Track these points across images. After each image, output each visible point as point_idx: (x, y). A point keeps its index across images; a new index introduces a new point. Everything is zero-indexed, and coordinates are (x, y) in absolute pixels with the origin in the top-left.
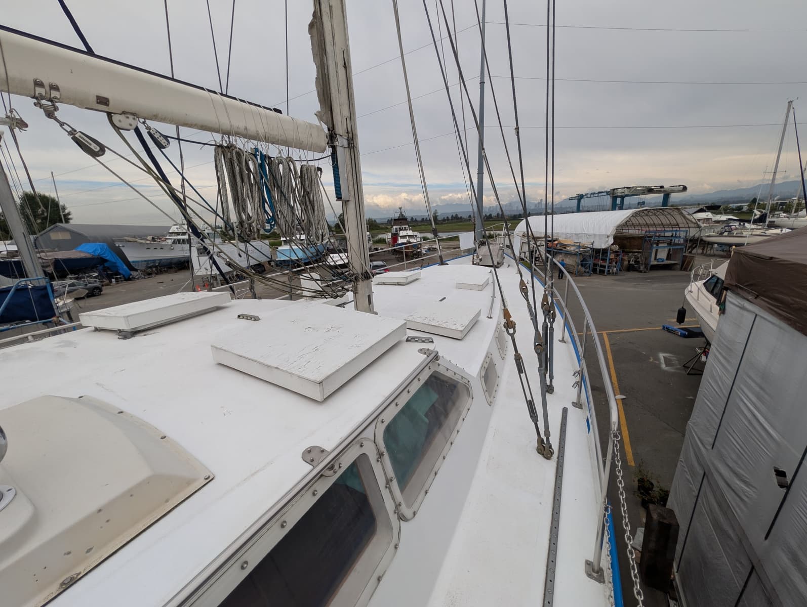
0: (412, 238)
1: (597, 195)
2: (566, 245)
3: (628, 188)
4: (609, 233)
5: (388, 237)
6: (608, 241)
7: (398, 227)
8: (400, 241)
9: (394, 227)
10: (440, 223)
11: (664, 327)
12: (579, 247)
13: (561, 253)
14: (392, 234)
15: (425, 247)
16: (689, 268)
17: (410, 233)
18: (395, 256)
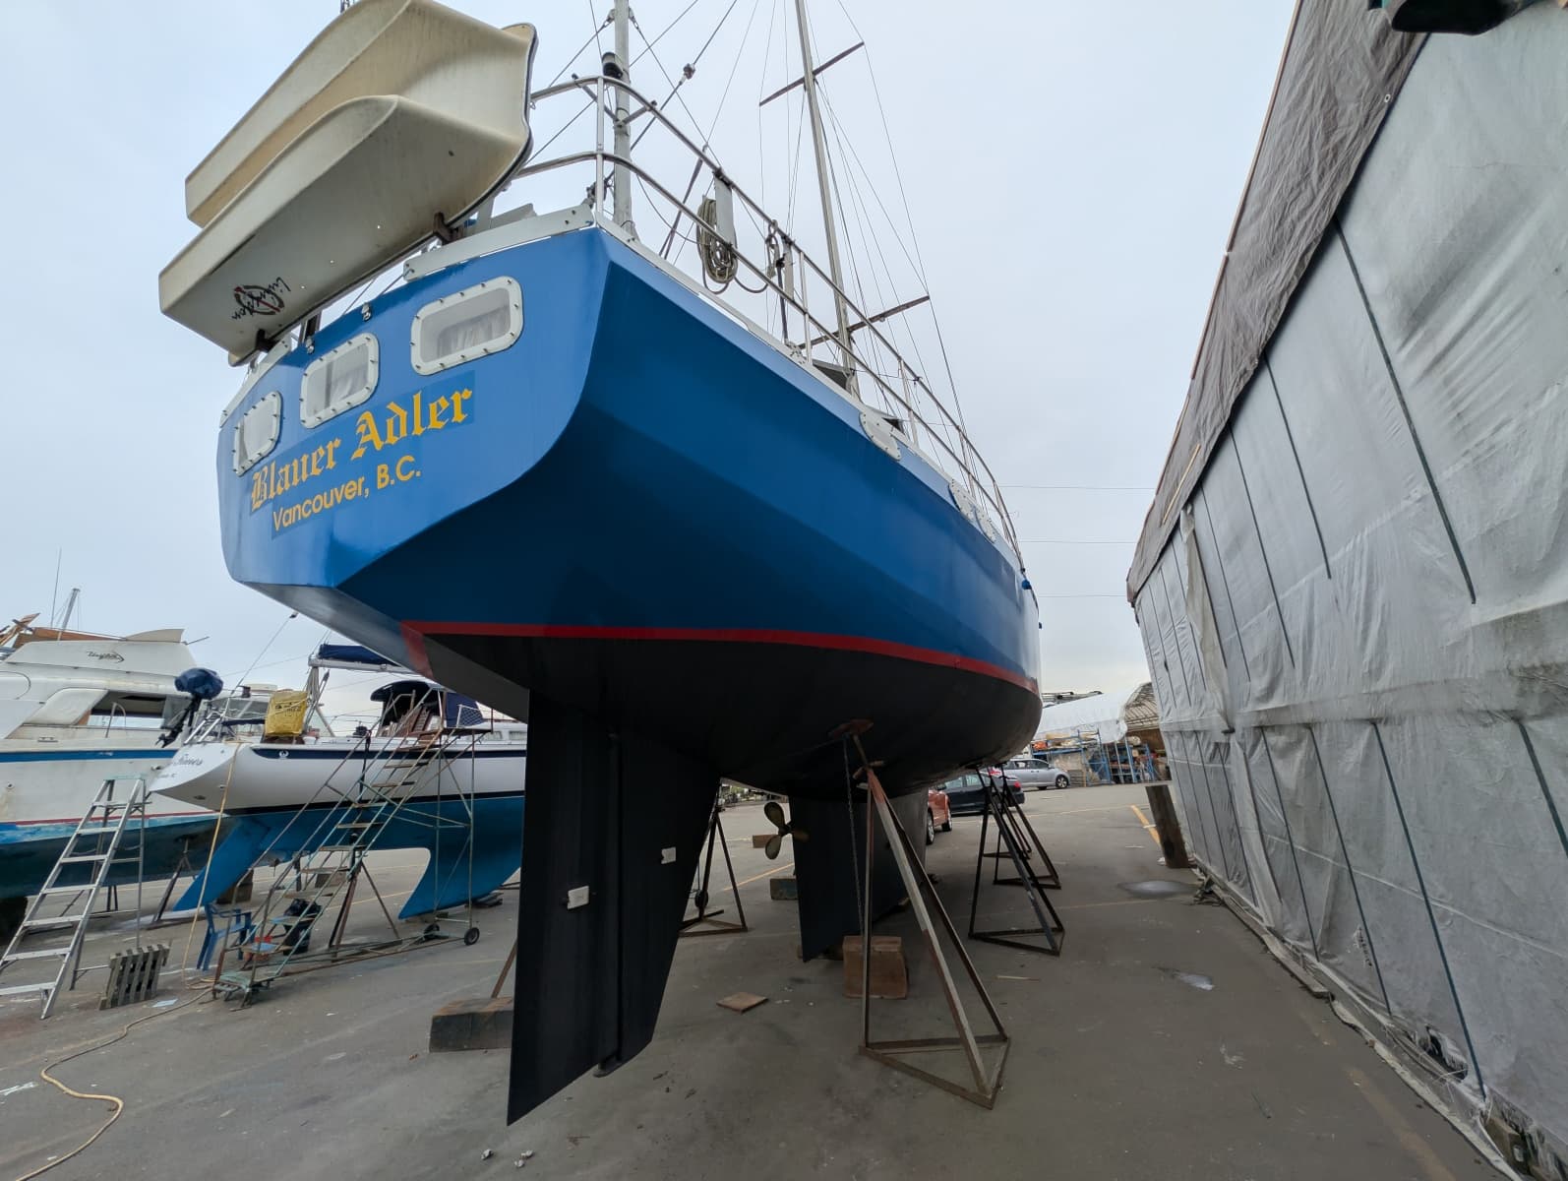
2: (1060, 739)
4: (1117, 717)
6: (1119, 729)
12: (1080, 738)
13: (1057, 756)
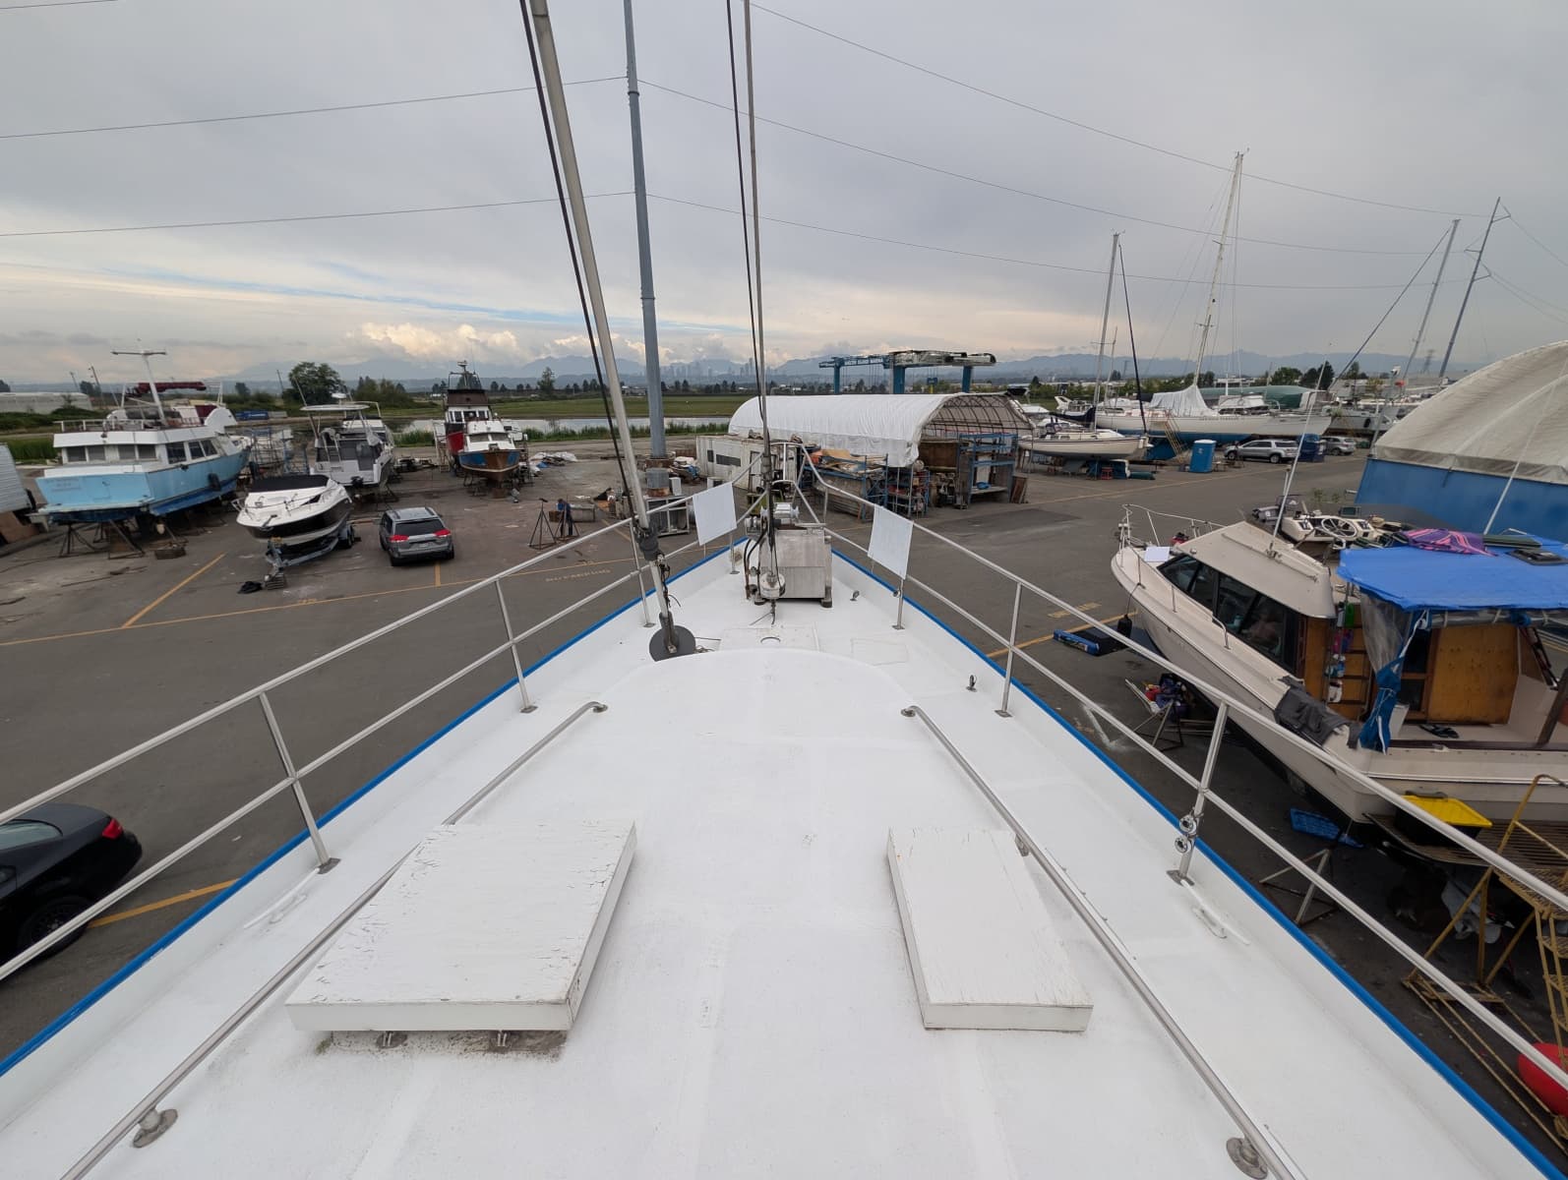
0: (501, 439)
1: (867, 362)
2: (839, 460)
3: (917, 352)
4: (909, 439)
5: (438, 429)
6: (908, 453)
7: (462, 410)
8: (473, 447)
9: (453, 410)
10: (559, 396)
11: (1056, 637)
12: (864, 465)
13: (832, 475)
14: (447, 425)
15: (536, 457)
16: (1021, 498)
17: (496, 426)
18: (462, 481)
